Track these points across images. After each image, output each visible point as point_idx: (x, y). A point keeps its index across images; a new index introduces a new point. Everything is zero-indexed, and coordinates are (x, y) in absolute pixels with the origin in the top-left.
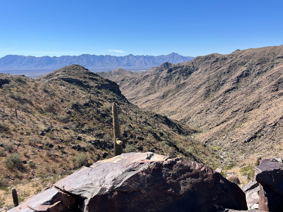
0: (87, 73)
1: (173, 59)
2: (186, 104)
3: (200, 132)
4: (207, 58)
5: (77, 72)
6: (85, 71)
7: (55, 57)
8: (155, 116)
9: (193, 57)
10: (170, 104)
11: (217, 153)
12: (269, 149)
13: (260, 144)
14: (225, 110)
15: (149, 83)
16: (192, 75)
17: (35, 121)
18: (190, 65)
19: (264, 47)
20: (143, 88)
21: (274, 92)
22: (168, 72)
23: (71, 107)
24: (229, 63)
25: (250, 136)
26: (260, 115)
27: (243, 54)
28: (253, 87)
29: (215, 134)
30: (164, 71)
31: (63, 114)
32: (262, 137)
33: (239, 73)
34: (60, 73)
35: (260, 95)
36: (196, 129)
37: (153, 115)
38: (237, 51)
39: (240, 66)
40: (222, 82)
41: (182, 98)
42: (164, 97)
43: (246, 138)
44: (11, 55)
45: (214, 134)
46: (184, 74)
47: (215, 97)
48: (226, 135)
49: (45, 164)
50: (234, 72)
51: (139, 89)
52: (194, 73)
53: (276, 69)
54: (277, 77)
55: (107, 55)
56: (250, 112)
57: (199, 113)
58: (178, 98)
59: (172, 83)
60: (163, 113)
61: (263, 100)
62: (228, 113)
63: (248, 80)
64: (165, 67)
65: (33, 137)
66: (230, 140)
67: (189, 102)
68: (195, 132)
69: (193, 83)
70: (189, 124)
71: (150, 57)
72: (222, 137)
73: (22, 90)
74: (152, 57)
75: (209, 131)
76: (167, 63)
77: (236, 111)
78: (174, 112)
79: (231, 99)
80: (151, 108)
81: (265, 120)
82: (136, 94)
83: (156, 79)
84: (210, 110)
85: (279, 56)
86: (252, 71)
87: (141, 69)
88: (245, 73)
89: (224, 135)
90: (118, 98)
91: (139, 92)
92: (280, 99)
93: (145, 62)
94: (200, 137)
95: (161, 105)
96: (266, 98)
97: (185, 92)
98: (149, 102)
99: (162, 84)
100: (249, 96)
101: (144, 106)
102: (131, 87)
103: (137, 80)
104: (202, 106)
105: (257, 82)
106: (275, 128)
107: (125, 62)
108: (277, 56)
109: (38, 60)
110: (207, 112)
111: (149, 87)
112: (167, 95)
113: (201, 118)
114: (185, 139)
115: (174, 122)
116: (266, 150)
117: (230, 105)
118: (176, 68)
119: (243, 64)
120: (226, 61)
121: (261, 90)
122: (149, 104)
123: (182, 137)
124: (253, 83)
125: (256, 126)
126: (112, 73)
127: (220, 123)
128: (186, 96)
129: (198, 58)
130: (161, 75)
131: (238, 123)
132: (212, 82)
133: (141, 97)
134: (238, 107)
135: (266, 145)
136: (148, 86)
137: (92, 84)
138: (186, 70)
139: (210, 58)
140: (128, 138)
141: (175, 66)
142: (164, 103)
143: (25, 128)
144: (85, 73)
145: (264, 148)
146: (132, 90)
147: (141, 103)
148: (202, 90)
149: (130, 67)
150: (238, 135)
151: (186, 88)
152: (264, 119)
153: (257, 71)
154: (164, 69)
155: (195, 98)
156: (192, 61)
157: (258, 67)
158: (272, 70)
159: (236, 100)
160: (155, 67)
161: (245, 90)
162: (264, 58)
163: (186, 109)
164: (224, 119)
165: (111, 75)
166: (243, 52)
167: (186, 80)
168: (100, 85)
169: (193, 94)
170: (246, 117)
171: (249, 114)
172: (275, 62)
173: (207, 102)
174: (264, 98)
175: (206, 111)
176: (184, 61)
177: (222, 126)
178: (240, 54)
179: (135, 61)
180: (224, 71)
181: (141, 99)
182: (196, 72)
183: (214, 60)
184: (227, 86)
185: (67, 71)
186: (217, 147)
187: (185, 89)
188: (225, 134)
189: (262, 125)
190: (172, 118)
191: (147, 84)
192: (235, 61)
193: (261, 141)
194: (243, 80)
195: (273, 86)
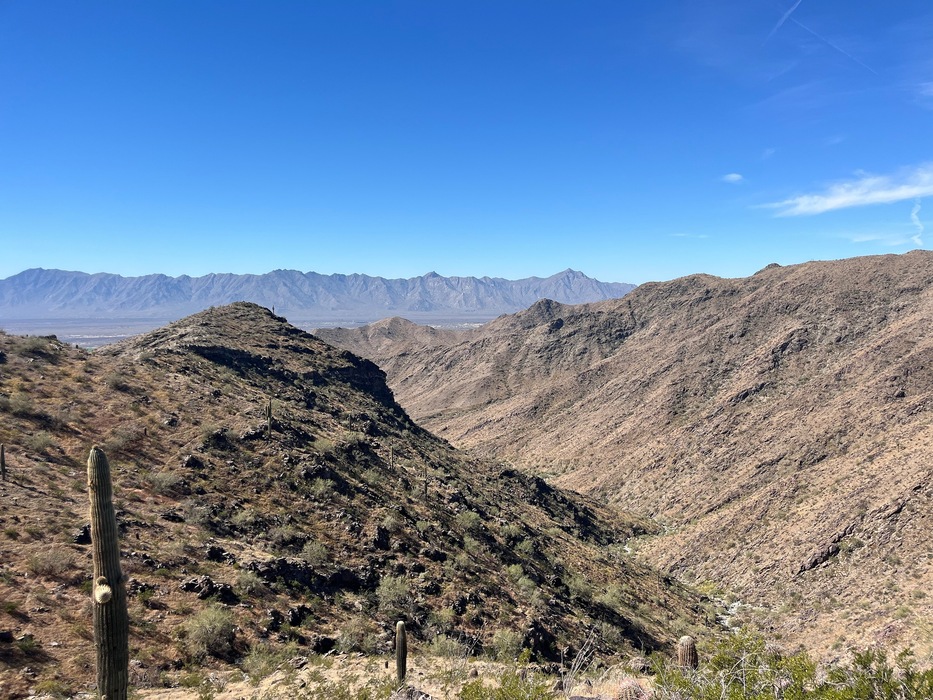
0: (280, 330)
1: (568, 291)
2: (609, 438)
3: (655, 533)
4: (678, 287)
5: (248, 328)
6: (275, 324)
7: (185, 278)
8: (501, 478)
9: (632, 286)
10: (558, 437)
11: (708, 606)
12: (880, 593)
13: (853, 575)
14: (734, 460)
15: (490, 365)
16: (628, 341)
17: (63, 492)
18: (623, 310)
19: (854, 259)
20: (468, 380)
21: (894, 401)
22: (550, 332)
23: (201, 445)
24: (744, 305)
25: (817, 550)
26: (848, 477)
27: (789, 279)
28: (824, 384)
29: (701, 540)
30: (538, 329)
31: (171, 469)
32: (857, 552)
33: (777, 339)
34: (189, 329)
35: (846, 410)
36: (643, 523)
37: (496, 474)
38: (771, 270)
39: (779, 317)
40: (724, 368)
41: (596, 418)
42: (536, 411)
43: (805, 555)
44: (41, 270)
45: (698, 541)
46: (604, 339)
47: (704, 414)
48: (738, 546)
49: (75, 646)
50: (761, 333)
51: (455, 385)
52: (636, 335)
53: (895, 326)
54: (902, 352)
55: (356, 276)
56: (816, 467)
57: (650, 468)
58: (581, 417)
59: (562, 366)
60: (533, 465)
61: (858, 428)
62: (745, 469)
63: (809, 362)
64: (541, 314)
65: (49, 548)
66: (753, 561)
67: (619, 430)
68: (638, 532)
69: (632, 369)
70: (619, 504)
71: (494, 281)
72: (725, 551)
73: (40, 384)
74: (500, 284)
75: (683, 530)
76: (548, 303)
77: (772, 463)
78: (568, 461)
79: (755, 424)
80: (494, 447)
81: (866, 494)
82: (447, 400)
83: (512, 352)
84: (687, 458)
85: (903, 285)
86: (819, 332)
87: (463, 321)
88: (797, 339)
89: (733, 545)
90: (381, 413)
91: (455, 396)
92: (912, 425)
93: (478, 299)
94: (654, 549)
95: (525, 439)
96: (868, 422)
97: (607, 398)
98: (486, 427)
99: (530, 369)
100: (813, 414)
101: (470, 442)
102: (431, 379)
103: (448, 354)
104: (661, 446)
105: (837, 367)
106: (897, 520)
107: (414, 296)
108: (896, 287)
109: (130, 286)
110: (678, 466)
111: (489, 378)
112: (547, 406)
113: (658, 485)
114: (598, 556)
115: (567, 497)
116: (872, 598)
117: (752, 441)
118: (575, 318)
119: (788, 309)
120: (736, 298)
121: (850, 394)
122: (486, 435)
123: (592, 550)
124: (824, 370)
125: (837, 516)
126: (370, 333)
127: (721, 502)
128: (609, 412)
129: (649, 287)
130: (528, 342)
131: (777, 503)
132: (691, 364)
133: (461, 412)
134: (780, 448)
135: (872, 581)
136: (484, 376)
137: (296, 366)
138: (609, 324)
139: (685, 290)
140: (389, 553)
141: (573, 311)
142: (537, 431)
143: (25, 517)
144: (275, 331)
145: (867, 591)
146: (433, 387)
147: (462, 431)
148: (660, 391)
149: (427, 313)
150: (780, 546)
151: (610, 383)
152: (862, 490)
153: (834, 331)
154: (539, 321)
155: (637, 417)
156: (627, 299)
157: (839, 321)
158: (883, 332)
159: (770, 427)
160: (510, 313)
161: (798, 393)
162: (857, 292)
163: (610, 455)
164: (734, 488)
165: (366, 337)
166: (789, 273)
167: (608, 359)
168: (320, 371)
169: (632, 403)
170: (803, 483)
171: (814, 473)
172: (893, 305)
173: (676, 433)
174: (862, 421)
175: (675, 462)
176: (605, 296)
177: (727, 512)
178: (779, 277)
179: (448, 295)
180: (731, 331)
181: (460, 419)
182: (642, 332)
183: (698, 295)
184: (742, 380)
185: (214, 323)
186: (712, 586)
187: (605, 387)
188: (736, 542)
189: (857, 510)
190: (563, 482)
191: (483, 370)
192: (763, 300)
193: (855, 565)
194: (791, 362)
195: (888, 383)
